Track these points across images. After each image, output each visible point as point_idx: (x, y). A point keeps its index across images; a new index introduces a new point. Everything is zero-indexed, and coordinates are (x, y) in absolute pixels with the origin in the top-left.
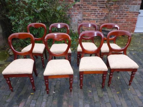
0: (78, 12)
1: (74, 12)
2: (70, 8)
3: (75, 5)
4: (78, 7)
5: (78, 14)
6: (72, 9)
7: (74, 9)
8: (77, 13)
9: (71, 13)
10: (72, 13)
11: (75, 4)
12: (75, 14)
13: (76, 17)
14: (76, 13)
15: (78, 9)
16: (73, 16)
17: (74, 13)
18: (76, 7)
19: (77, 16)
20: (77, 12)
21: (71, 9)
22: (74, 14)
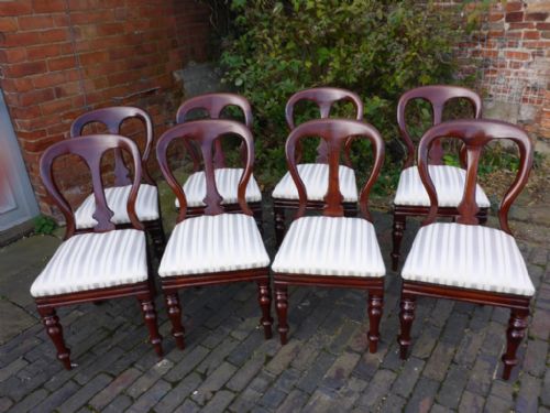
0: (529, 51)
1: (507, 49)
2: (493, 31)
3: (522, 13)
4: (535, 23)
5: (531, 59)
6: (499, 35)
7: (513, 35)
8: (525, 56)
9: (496, 53)
10: (501, 54)
11: (523, 9)
12: (514, 60)
13: (516, 74)
14: (518, 55)
15: (529, 35)
16: (503, 66)
17: (510, 55)
18: (524, 26)
19: (522, 69)
20: (525, 50)
21: (496, 34)
22: (508, 61)
